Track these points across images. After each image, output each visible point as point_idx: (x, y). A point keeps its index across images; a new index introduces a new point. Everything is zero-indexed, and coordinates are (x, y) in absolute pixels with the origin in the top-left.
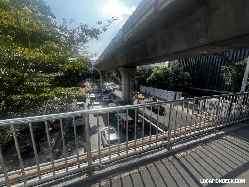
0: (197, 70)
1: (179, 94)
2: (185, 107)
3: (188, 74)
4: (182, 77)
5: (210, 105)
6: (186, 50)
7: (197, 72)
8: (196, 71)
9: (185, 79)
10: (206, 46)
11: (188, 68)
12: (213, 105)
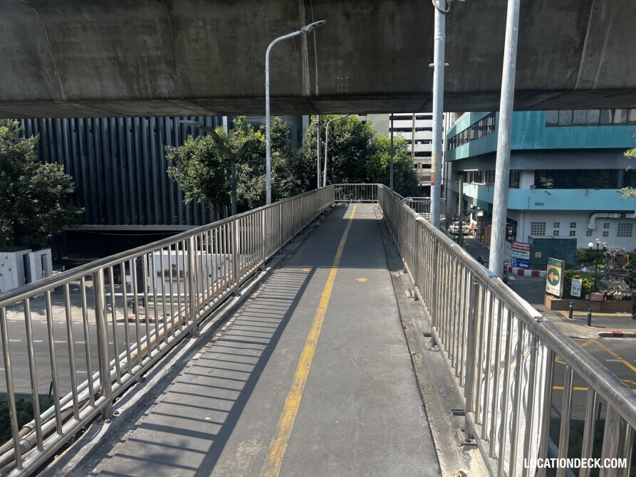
0: (87, 155)
1: (42, 257)
2: (73, 304)
3: (58, 171)
4: (40, 184)
5: (159, 274)
6: (119, 100)
7: (88, 164)
8: (83, 158)
9: (54, 191)
10: (171, 101)
11: (52, 147)
12: (167, 273)
